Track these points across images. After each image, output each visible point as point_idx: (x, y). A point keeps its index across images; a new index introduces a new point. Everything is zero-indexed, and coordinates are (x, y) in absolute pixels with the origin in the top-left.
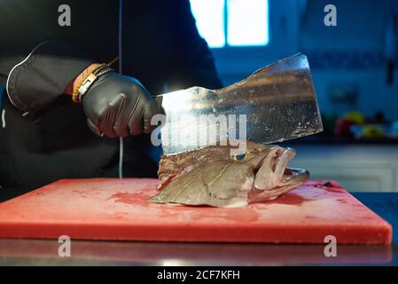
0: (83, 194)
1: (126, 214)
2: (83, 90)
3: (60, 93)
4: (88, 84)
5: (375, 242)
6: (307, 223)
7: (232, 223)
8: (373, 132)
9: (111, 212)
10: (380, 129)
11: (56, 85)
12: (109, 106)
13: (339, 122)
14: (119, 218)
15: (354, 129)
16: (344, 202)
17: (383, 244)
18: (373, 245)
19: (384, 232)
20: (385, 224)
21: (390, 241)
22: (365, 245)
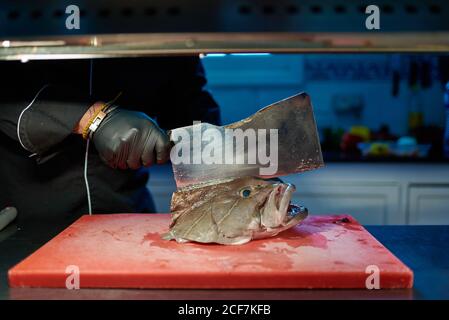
0: (115, 235)
1: (167, 261)
2: (93, 127)
3: (69, 132)
4: (98, 122)
5: (398, 286)
6: (338, 269)
7: (269, 270)
8: (380, 149)
9: (152, 259)
10: (386, 146)
11: (64, 125)
12: (122, 142)
13: (345, 137)
14: (163, 267)
15: (361, 146)
16: (365, 243)
17: (405, 289)
18: (396, 289)
19: (406, 278)
20: (407, 270)
21: (411, 285)
22: (389, 289)
